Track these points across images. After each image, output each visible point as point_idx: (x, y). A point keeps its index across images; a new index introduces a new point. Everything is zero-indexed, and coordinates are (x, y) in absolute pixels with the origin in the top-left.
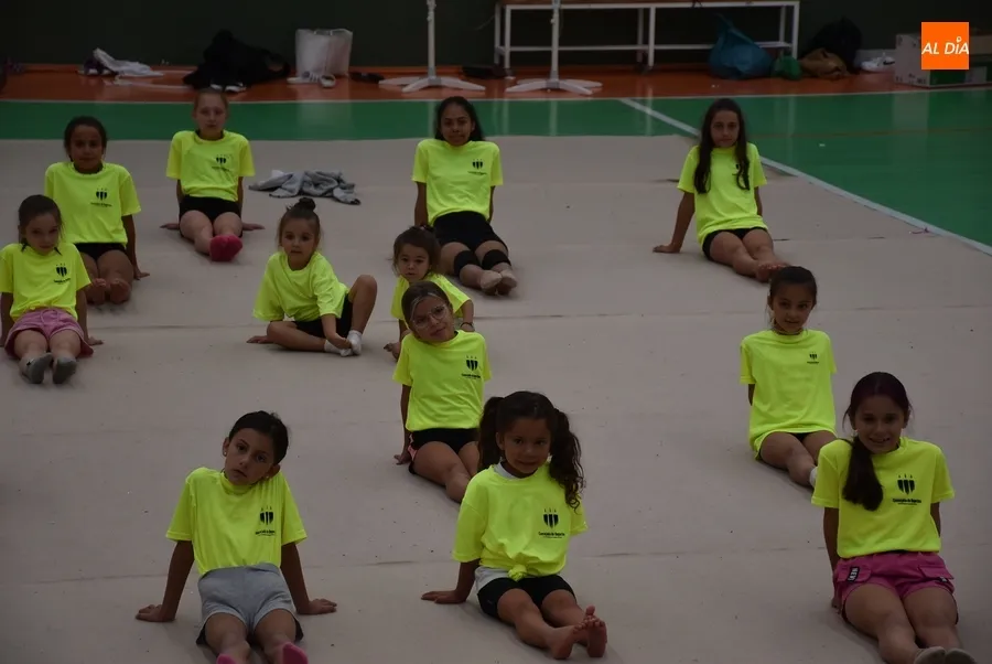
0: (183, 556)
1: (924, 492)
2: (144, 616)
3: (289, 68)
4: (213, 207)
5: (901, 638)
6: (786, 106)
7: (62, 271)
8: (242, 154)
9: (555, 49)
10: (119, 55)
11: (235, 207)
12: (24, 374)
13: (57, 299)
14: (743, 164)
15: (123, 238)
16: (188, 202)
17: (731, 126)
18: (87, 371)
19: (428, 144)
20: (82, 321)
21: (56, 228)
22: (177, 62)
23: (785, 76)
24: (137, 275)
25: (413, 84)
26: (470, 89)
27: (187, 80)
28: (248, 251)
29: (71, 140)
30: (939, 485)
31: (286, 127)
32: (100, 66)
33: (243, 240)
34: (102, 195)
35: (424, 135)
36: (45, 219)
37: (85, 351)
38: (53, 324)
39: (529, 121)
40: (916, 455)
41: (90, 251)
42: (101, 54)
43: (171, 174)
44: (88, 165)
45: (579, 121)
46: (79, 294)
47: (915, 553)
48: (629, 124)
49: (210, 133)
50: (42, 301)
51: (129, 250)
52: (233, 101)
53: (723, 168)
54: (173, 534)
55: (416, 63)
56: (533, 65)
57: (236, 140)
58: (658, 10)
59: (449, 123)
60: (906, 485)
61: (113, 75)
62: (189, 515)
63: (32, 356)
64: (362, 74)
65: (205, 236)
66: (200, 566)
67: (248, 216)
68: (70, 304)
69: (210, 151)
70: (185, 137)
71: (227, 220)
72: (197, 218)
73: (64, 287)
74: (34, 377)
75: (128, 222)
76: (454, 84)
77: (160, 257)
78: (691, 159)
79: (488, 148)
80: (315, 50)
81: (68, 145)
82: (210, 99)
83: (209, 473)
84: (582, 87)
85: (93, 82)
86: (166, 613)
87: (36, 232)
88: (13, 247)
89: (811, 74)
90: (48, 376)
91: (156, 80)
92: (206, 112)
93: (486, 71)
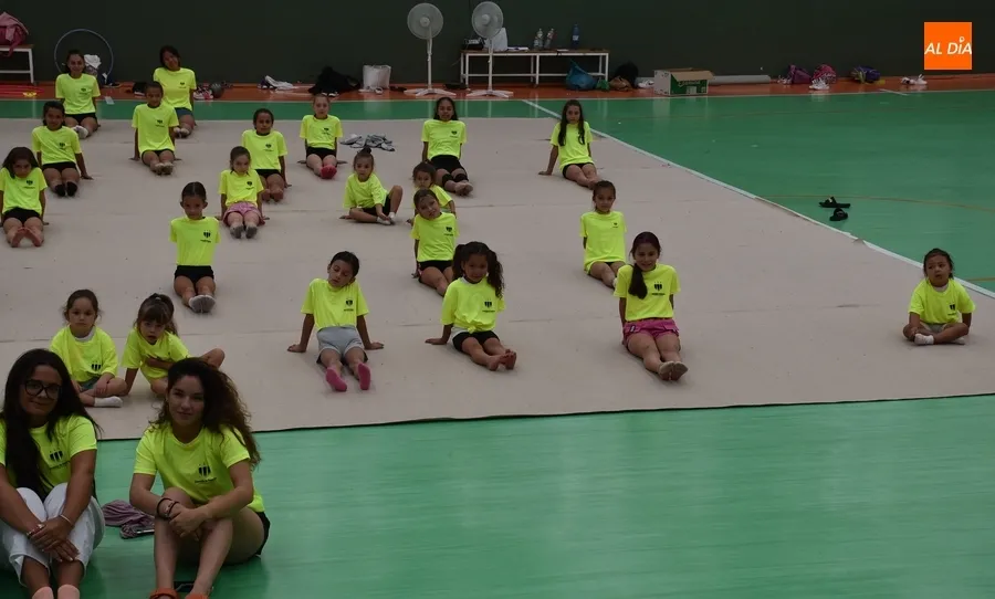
0: (309, 321)
1: (666, 290)
2: (291, 349)
3: (360, 84)
4: (323, 152)
5: (654, 358)
6: (602, 104)
7: (250, 183)
8: (337, 126)
9: (490, 75)
10: (277, 79)
11: (333, 153)
12: (232, 234)
13: (248, 198)
14: (582, 132)
15: (279, 167)
16: (310, 150)
17: (576, 113)
18: (262, 232)
19: (430, 122)
20: (260, 209)
21: (248, 163)
22: (304, 82)
23: (604, 90)
24: (286, 186)
25: (421, 92)
26: (451, 94)
27: (310, 91)
28: (340, 174)
29: (256, 119)
30: (673, 286)
31: (359, 113)
32: (268, 84)
33: (338, 169)
34: (269, 146)
35: (426, 117)
36: (242, 158)
37: (261, 222)
38: (246, 209)
39: (478, 110)
40: (663, 272)
41: (264, 173)
42: (268, 78)
43: (302, 136)
44: (263, 132)
45: (502, 110)
46: (258, 195)
47: (661, 319)
48: (526, 112)
49: (321, 116)
50: (240, 198)
51: (282, 174)
52: (332, 101)
53: (572, 134)
54: (304, 310)
55: (422, 81)
56: (479, 83)
57: (333, 119)
58: (541, 57)
59: (443, 109)
60: (658, 287)
61: (275, 88)
62: (311, 304)
63: (235, 225)
64: (396, 87)
65: (319, 166)
66: (317, 326)
67: (339, 157)
68: (254, 199)
69: (321, 124)
70: (309, 118)
71: (329, 158)
72: (315, 157)
73: (251, 191)
74: (237, 235)
75: (281, 159)
76: (441, 92)
77: (295, 176)
78: (557, 129)
79: (460, 124)
80: (373, 76)
81: (255, 122)
82: (321, 99)
83: (321, 281)
84: (504, 94)
85: (265, 92)
86: (302, 348)
87: (239, 164)
88: (227, 172)
89: (614, 89)
90: (244, 235)
91: (295, 91)
92: (319, 105)
93: (456, 85)
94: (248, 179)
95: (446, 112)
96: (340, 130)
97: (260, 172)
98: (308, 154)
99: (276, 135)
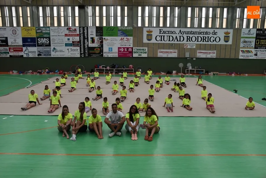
0: (165, 103)
1: (212, 101)
3: (172, 73)
4: (168, 81)
5: (211, 110)
6: (204, 76)
7: (159, 85)
11: (169, 81)
14: (201, 80)
16: (166, 81)
18: (160, 91)
19: (180, 78)
23: (204, 74)
25: (180, 74)
26: (184, 74)
29: (159, 77)
30: (213, 100)
31: (172, 77)
37: (160, 90)
39: (187, 76)
40: (212, 98)
41: (161, 84)
42: (161, 72)
44: (160, 79)
45: (191, 77)
47: (212, 105)
48: (194, 77)
49: (167, 77)
50: (157, 87)
51: (162, 84)
53: (200, 80)
55: (180, 73)
56: (188, 73)
57: (169, 77)
58: (196, 70)
60: (211, 100)
62: (166, 100)
63: (157, 90)
64: (177, 73)
66: (166, 103)
68: (159, 87)
69: (167, 78)
70: (166, 77)
71: (168, 82)
72: (166, 82)
74: (157, 91)
75: (162, 82)
76: (183, 74)
77: (164, 84)
78: (198, 79)
79: (184, 78)
80: (174, 72)
82: (167, 75)
83: (167, 98)
84: (191, 75)
85: (160, 74)
86: (164, 106)
88: (156, 84)
89: (206, 74)
91: (164, 74)
93: (185, 73)
95: (182, 77)
96: (170, 79)
99: (162, 79)
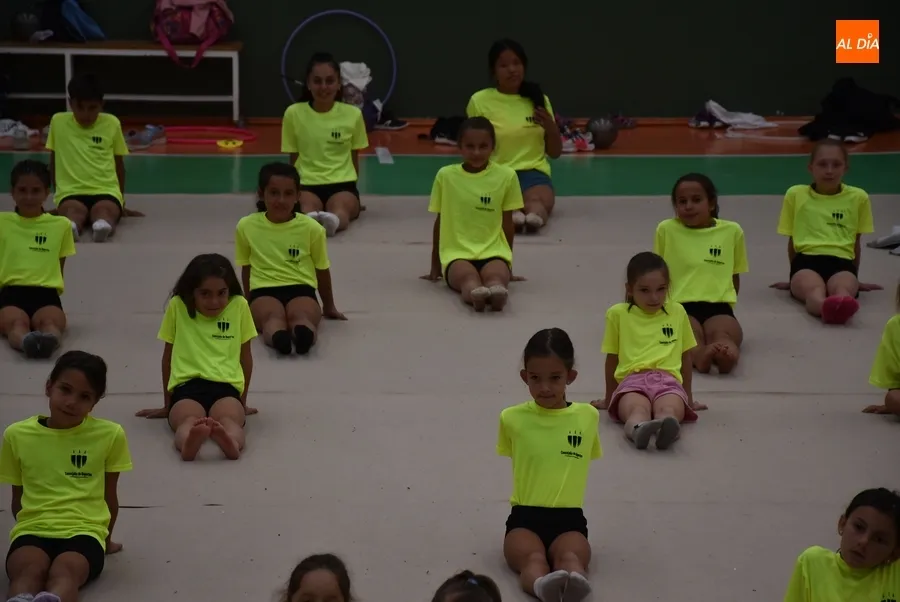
4: (826, 266)
7: (668, 331)
8: (862, 207)
10: (731, 106)
11: (852, 266)
12: (630, 439)
13: (663, 361)
15: (733, 298)
16: (800, 260)
20: (687, 386)
21: (664, 287)
22: (790, 113)
27: (803, 131)
28: (865, 313)
32: (712, 119)
33: (859, 301)
34: (716, 252)
36: (652, 277)
37: (689, 416)
38: (656, 387)
42: (713, 106)
43: (783, 230)
46: (685, 356)
49: (826, 187)
50: (647, 363)
52: (853, 152)
57: (855, 193)
61: (725, 127)
65: (818, 296)
67: (865, 276)
68: (675, 367)
69: (826, 206)
70: (799, 192)
71: (842, 281)
72: (809, 277)
73: (669, 349)
77: (767, 319)
82: (829, 151)
83: (824, 553)
85: (704, 135)
87: (645, 290)
88: (620, 307)
90: (652, 442)
91: (768, 132)
92: (823, 164)
94: (667, 322)
96: (869, 218)
97: (691, 307)
98: (795, 268)
